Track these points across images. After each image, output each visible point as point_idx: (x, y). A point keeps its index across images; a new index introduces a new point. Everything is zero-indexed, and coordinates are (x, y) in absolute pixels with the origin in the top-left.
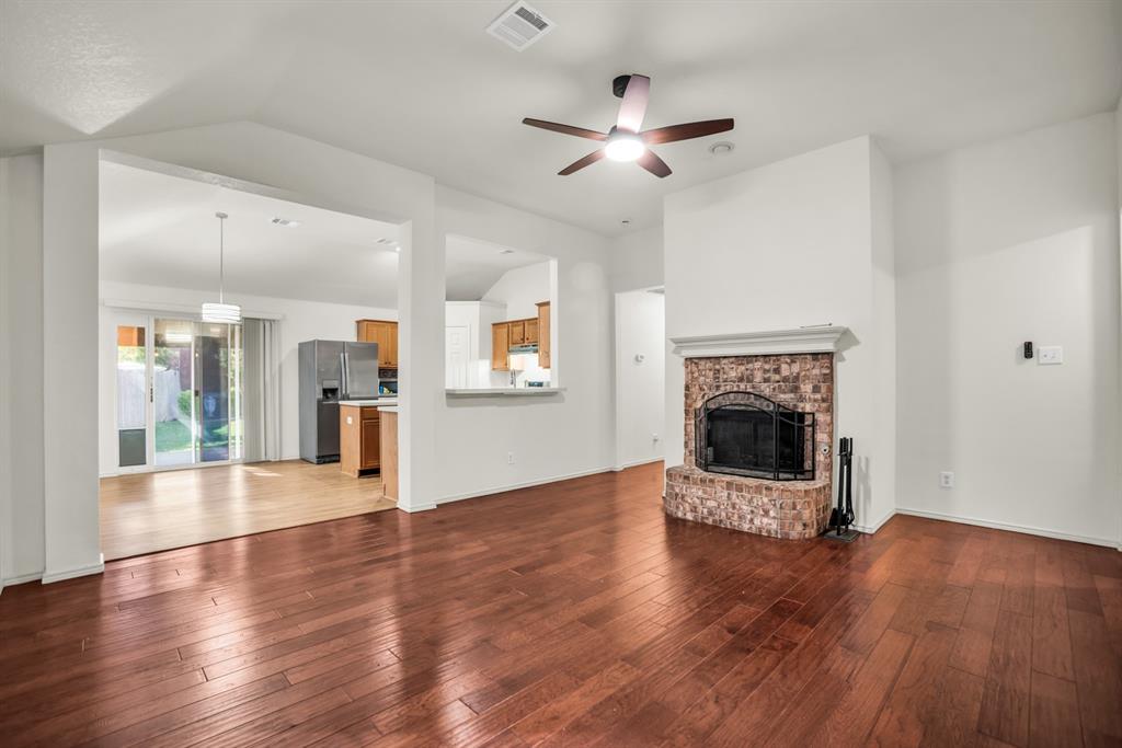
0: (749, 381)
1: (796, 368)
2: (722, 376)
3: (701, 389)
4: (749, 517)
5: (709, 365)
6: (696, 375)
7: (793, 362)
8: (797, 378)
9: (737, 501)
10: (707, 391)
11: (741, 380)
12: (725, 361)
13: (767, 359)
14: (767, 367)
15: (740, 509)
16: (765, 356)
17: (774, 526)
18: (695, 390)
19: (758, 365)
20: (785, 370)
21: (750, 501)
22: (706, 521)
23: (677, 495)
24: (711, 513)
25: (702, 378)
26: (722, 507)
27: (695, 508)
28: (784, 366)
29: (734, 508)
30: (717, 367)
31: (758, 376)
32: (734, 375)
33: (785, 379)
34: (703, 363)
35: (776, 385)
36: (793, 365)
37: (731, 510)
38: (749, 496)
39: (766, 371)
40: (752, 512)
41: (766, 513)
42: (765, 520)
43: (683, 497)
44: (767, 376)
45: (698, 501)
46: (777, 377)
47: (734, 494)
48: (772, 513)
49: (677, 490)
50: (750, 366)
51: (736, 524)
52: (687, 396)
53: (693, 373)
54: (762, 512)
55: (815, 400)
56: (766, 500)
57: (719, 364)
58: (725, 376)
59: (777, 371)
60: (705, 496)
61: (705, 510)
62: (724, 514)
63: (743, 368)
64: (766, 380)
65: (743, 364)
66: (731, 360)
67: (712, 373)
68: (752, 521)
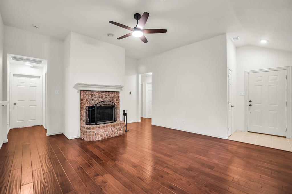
0: (102, 98)
1: (113, 95)
2: (94, 97)
3: (87, 100)
4: (116, 132)
5: (90, 93)
6: (85, 96)
7: (112, 93)
8: (113, 97)
9: (114, 129)
10: (89, 101)
11: (100, 97)
12: (95, 92)
13: (106, 92)
14: (106, 94)
15: (114, 131)
16: (106, 91)
17: (122, 132)
18: (85, 101)
19: (104, 94)
20: (111, 95)
21: (117, 128)
22: (106, 138)
23: (96, 134)
24: (107, 135)
25: (87, 97)
26: (110, 132)
27: (102, 135)
28: (110, 94)
29: (113, 131)
30: (93, 94)
31: (104, 97)
32: (98, 96)
33: (110, 98)
34: (88, 92)
35: (108, 99)
36: (112, 94)
37: (112, 132)
38: (116, 127)
39: (106, 95)
40: (117, 131)
41: (120, 130)
42: (120, 132)
43: (98, 133)
44: (106, 97)
45: (103, 133)
46: (109, 97)
47: (113, 128)
48: (122, 129)
49: (96, 132)
50: (102, 94)
51: (113, 135)
52: (81, 103)
53: (84, 95)
54: (119, 130)
55: (117, 102)
56: (120, 127)
57: (93, 93)
58: (95, 96)
59: (109, 95)
60: (105, 131)
61: (105, 135)
62: (110, 134)
63: (100, 94)
64: (106, 98)
65: (100, 93)
66: (97, 92)
67: (91, 95)
68: (117, 133)
